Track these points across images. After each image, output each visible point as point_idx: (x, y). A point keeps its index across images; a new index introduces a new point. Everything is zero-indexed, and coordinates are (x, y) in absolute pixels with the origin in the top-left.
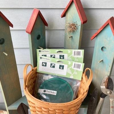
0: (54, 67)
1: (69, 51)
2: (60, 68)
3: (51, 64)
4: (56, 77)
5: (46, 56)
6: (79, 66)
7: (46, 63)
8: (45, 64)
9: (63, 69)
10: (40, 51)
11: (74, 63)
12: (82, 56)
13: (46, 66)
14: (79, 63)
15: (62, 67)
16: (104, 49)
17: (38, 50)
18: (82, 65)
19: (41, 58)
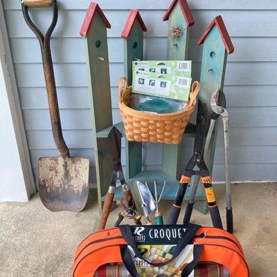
0: (153, 84)
1: (173, 63)
2: (161, 86)
3: (150, 81)
4: (156, 98)
5: (143, 70)
6: (185, 82)
7: (143, 80)
8: (142, 82)
9: (165, 86)
10: (136, 64)
11: (179, 78)
12: (189, 70)
13: (143, 83)
14: (186, 78)
15: (163, 84)
16: (213, 55)
17: (134, 62)
18: (189, 80)
19: (137, 73)
